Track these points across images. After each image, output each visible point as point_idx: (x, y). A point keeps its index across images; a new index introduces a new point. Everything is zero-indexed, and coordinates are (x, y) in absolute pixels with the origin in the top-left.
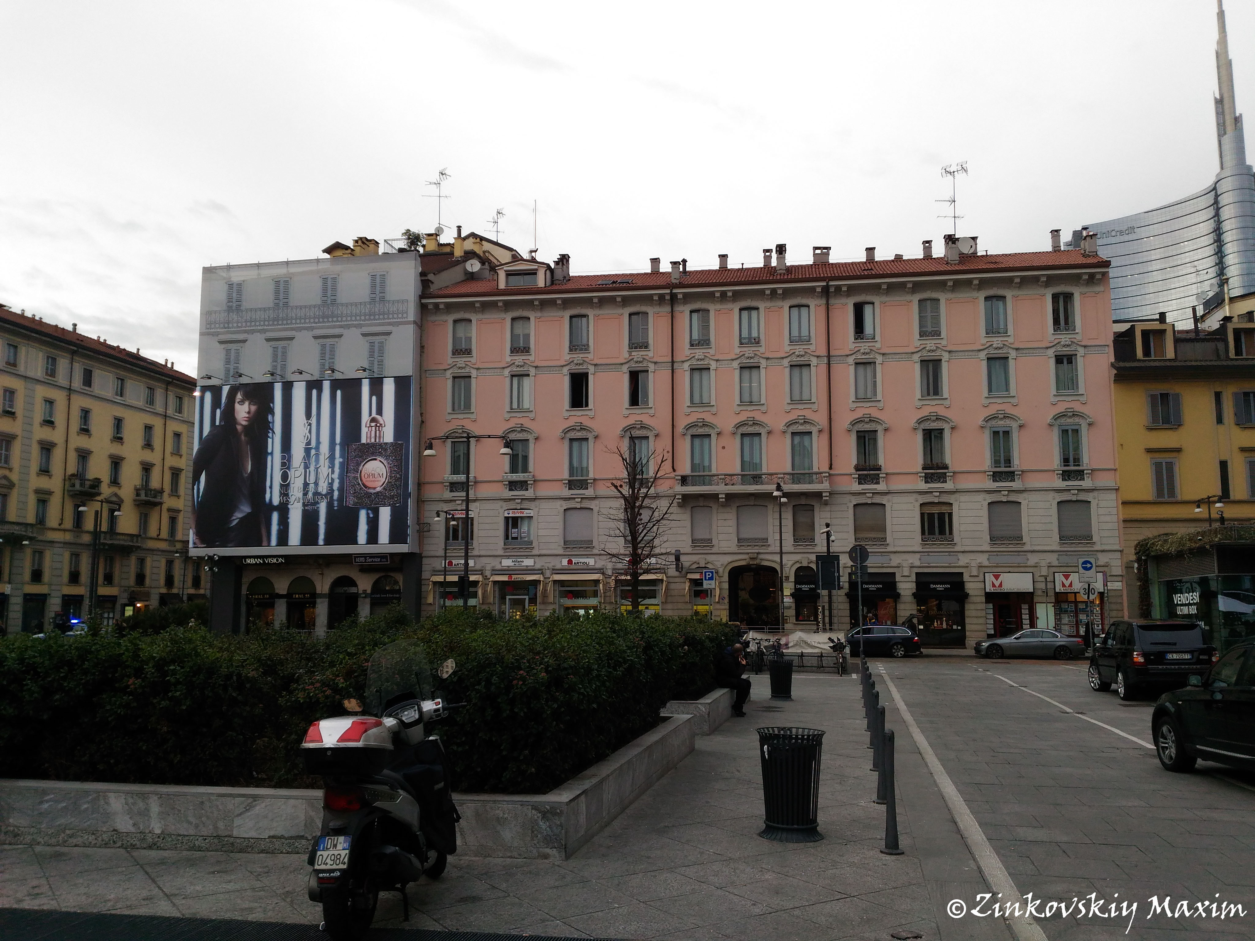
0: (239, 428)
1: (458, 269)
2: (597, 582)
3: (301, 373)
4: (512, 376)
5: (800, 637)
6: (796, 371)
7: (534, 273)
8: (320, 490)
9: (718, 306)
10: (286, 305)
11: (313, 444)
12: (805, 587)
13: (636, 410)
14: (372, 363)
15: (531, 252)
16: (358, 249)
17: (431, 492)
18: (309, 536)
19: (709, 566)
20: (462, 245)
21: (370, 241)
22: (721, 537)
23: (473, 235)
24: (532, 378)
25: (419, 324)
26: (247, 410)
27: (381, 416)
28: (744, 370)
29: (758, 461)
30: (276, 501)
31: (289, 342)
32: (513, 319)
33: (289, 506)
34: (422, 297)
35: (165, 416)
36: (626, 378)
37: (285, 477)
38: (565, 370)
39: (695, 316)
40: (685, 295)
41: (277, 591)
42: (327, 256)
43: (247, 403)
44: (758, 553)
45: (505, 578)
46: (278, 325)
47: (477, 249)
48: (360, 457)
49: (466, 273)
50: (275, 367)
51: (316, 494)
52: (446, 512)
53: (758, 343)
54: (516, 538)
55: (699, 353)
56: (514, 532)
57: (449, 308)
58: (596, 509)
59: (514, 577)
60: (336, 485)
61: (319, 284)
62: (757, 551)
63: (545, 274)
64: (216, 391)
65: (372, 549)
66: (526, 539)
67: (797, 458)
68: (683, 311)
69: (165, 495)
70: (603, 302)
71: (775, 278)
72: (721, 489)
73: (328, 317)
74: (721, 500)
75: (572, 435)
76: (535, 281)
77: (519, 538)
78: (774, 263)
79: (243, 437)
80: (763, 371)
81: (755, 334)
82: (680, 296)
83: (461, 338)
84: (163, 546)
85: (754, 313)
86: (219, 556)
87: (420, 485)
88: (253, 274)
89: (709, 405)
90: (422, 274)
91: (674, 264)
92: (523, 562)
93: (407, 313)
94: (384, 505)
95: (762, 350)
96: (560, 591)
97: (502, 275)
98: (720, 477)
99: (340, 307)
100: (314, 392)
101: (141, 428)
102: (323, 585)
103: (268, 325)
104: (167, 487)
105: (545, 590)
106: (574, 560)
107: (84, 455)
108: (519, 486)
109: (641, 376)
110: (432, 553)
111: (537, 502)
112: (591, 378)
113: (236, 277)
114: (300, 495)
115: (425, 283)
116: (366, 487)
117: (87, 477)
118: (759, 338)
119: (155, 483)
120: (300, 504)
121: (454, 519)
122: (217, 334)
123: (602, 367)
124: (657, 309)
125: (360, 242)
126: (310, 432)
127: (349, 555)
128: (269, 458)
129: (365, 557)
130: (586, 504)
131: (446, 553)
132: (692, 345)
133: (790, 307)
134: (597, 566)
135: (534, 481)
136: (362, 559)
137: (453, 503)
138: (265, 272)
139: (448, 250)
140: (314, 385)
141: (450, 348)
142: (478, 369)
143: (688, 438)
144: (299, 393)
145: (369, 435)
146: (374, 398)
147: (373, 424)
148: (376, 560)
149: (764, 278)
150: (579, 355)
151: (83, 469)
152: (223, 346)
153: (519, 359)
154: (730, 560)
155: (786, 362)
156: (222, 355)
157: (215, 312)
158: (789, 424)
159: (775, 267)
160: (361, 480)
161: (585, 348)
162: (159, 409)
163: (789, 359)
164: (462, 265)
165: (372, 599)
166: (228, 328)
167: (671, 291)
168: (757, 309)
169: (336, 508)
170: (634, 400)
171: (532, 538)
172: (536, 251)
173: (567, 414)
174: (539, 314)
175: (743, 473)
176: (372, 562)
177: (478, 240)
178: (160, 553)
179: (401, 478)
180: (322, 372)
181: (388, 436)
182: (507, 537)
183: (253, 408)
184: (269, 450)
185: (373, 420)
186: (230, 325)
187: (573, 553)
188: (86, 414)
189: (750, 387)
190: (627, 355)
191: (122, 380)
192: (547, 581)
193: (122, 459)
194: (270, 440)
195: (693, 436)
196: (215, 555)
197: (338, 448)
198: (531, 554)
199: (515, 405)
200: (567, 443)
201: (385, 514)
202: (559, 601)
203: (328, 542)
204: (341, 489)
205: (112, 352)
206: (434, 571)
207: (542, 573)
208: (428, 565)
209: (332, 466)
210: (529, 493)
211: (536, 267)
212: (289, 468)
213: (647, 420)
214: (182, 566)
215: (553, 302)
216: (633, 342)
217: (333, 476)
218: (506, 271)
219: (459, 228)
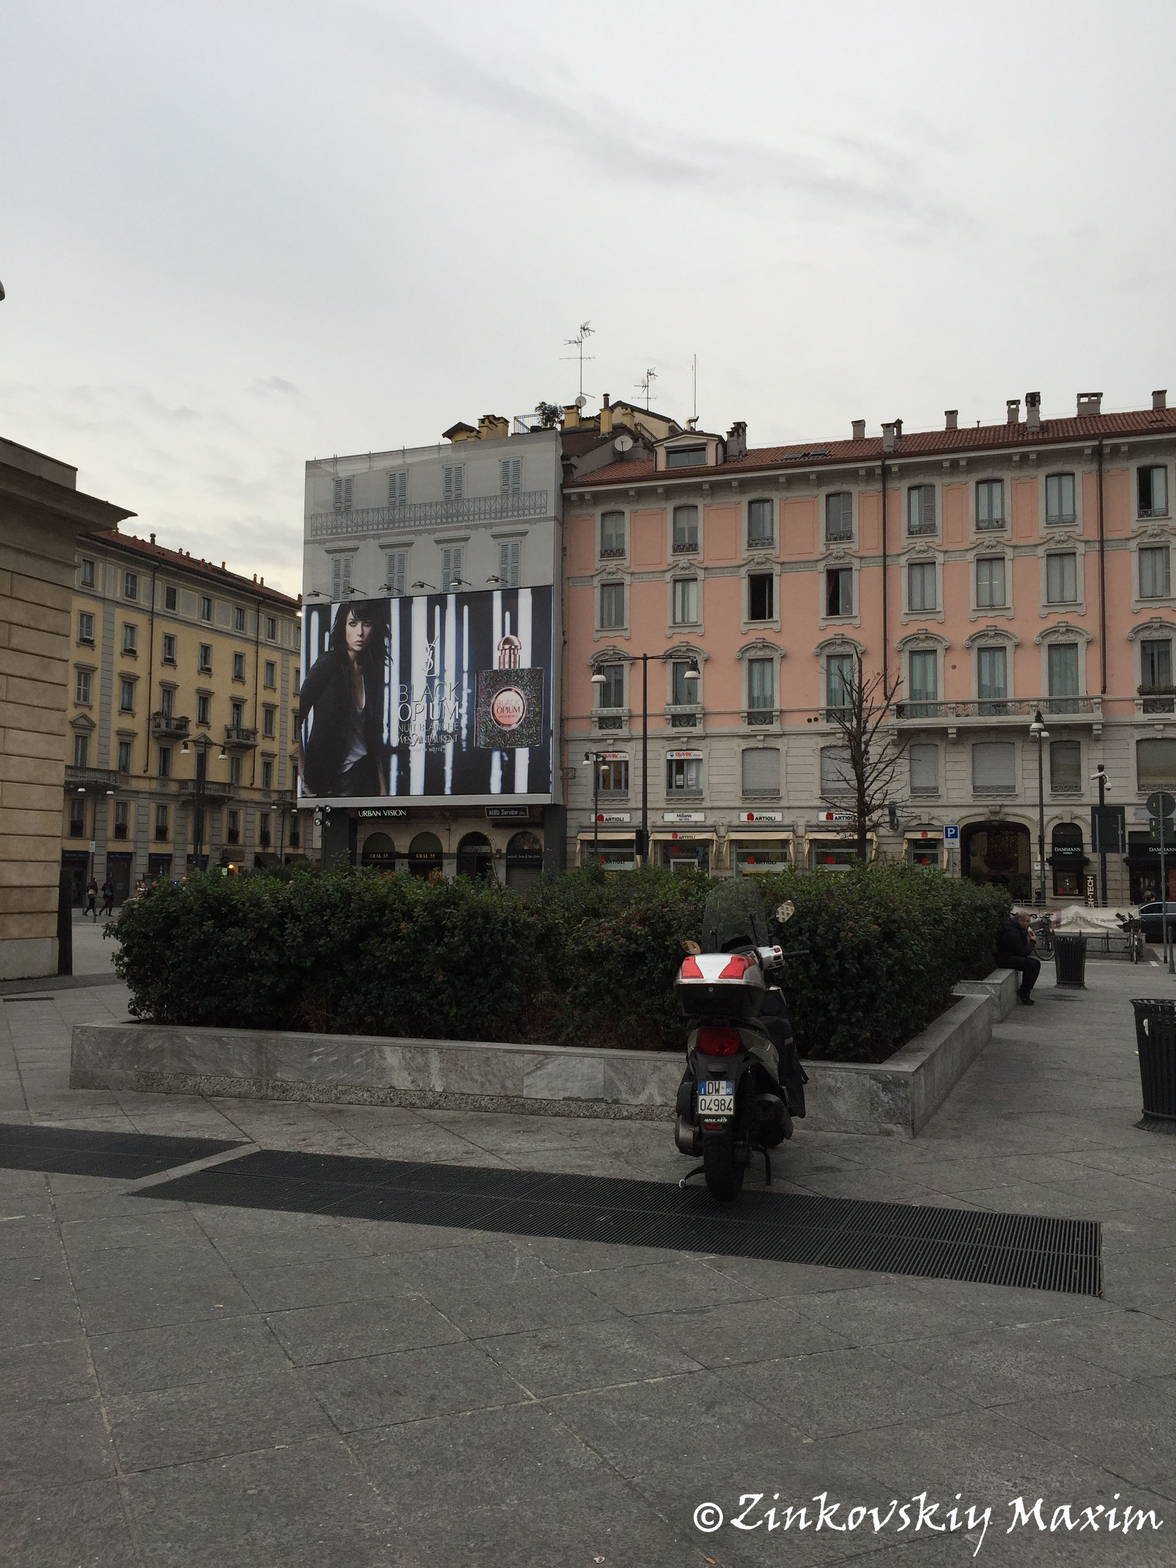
0: (351, 654)
1: (605, 450)
2: (785, 843)
3: (422, 586)
4: (675, 581)
5: (1077, 913)
6: (1055, 562)
7: (702, 448)
8: (445, 728)
9: (947, 480)
10: (403, 503)
11: (437, 672)
12: (1067, 851)
13: (836, 621)
14: (504, 570)
15: (690, 421)
16: (484, 430)
17: (578, 730)
18: (433, 785)
19: (933, 822)
20: (610, 418)
21: (499, 419)
22: (950, 784)
23: (620, 404)
24: (700, 583)
25: (560, 518)
26: (360, 633)
27: (517, 636)
28: (982, 563)
29: (1002, 686)
30: (395, 743)
31: (407, 548)
32: (676, 509)
33: (410, 748)
34: (563, 486)
35: (257, 643)
36: (823, 579)
37: (404, 712)
38: (743, 572)
39: (915, 494)
40: (902, 467)
41: (397, 850)
42: (447, 441)
43: (359, 624)
44: (1001, 806)
45: (669, 837)
46: (394, 528)
47: (627, 422)
48: (493, 687)
49: (615, 453)
50: (391, 579)
51: (441, 732)
52: (596, 754)
53: (1002, 526)
54: (682, 787)
55: (920, 543)
56: (679, 779)
57: (597, 498)
58: (783, 749)
59: (679, 835)
60: (464, 722)
61: (441, 475)
62: (999, 803)
63: (717, 449)
64: (324, 610)
65: (508, 800)
66: (694, 788)
67: (1056, 680)
68: (899, 489)
69: (259, 736)
70: (791, 481)
71: (1025, 438)
72: (950, 721)
73: (452, 516)
74: (950, 736)
75: (752, 654)
76: (704, 458)
77: (685, 787)
78: (1023, 417)
79: (356, 665)
80: (1008, 564)
81: (997, 515)
82: (895, 469)
83: (611, 536)
84: (257, 796)
85: (997, 487)
86: (331, 808)
87: (563, 721)
88: (363, 467)
89: (933, 611)
90: (564, 458)
91: (886, 426)
92: (690, 816)
93: (546, 507)
94: (522, 746)
95: (1007, 535)
96: (738, 854)
97: (661, 453)
98: (949, 706)
99: (467, 504)
100: (437, 609)
101: (230, 659)
102: (450, 843)
103: (383, 529)
104: (260, 727)
105: (719, 851)
106: (756, 815)
107: (169, 690)
108: (685, 720)
109: (841, 576)
110: (580, 806)
111: (708, 741)
112: (776, 580)
113: (344, 472)
114: (422, 734)
115: (567, 468)
116: (499, 723)
117: (173, 716)
118: (1003, 519)
119: (247, 723)
120: (423, 746)
121: (604, 763)
122: (324, 542)
123: (791, 566)
124: (863, 487)
125: (486, 421)
126: (433, 657)
127: (482, 807)
128: (386, 690)
129: (500, 810)
130: (771, 743)
131: (596, 806)
132: (911, 533)
133: (1047, 477)
134: (786, 822)
135: (704, 714)
136: (496, 812)
137: (604, 743)
138: (379, 464)
139: (591, 425)
140: (436, 601)
141: (598, 548)
142: (632, 574)
143: (906, 656)
144: (419, 609)
145: (502, 661)
146: (508, 614)
147: (507, 647)
148: (512, 812)
149: (1010, 439)
150: (760, 552)
151: (168, 707)
152: (331, 556)
153: (683, 559)
154: (963, 815)
155: (1041, 551)
156: (329, 569)
157: (321, 515)
158: (1045, 634)
159: (1024, 424)
160: (494, 715)
161: (769, 542)
162: (250, 634)
163: (1045, 547)
164: (610, 443)
165: (508, 860)
166: (337, 534)
167: (883, 462)
168: (1000, 481)
169: (464, 750)
170: (833, 608)
171: (701, 787)
172: (695, 421)
173: (745, 628)
174: (709, 501)
175: (981, 700)
176: (508, 815)
177: (629, 410)
178: (253, 805)
179: (541, 713)
180: (446, 584)
181: (525, 661)
182: (670, 786)
183: (367, 630)
184: (386, 681)
185: (507, 641)
186: (339, 531)
187: (754, 806)
188: (170, 640)
189: (991, 585)
190: (823, 549)
191: (209, 600)
192: (722, 840)
193: (211, 694)
194: (387, 669)
195: (912, 653)
196: (326, 806)
197: (465, 676)
198: (701, 806)
199: (679, 619)
200: (745, 665)
201: (522, 756)
202: (737, 866)
203: (455, 792)
204: (469, 727)
205: (196, 567)
206: (581, 827)
207: (715, 831)
208: (574, 820)
209: (459, 699)
210: (698, 730)
211: (705, 441)
212: (409, 702)
213: (850, 633)
214: (280, 820)
215: (727, 485)
216: (831, 531)
217: (461, 711)
218: (666, 448)
219: (606, 396)
